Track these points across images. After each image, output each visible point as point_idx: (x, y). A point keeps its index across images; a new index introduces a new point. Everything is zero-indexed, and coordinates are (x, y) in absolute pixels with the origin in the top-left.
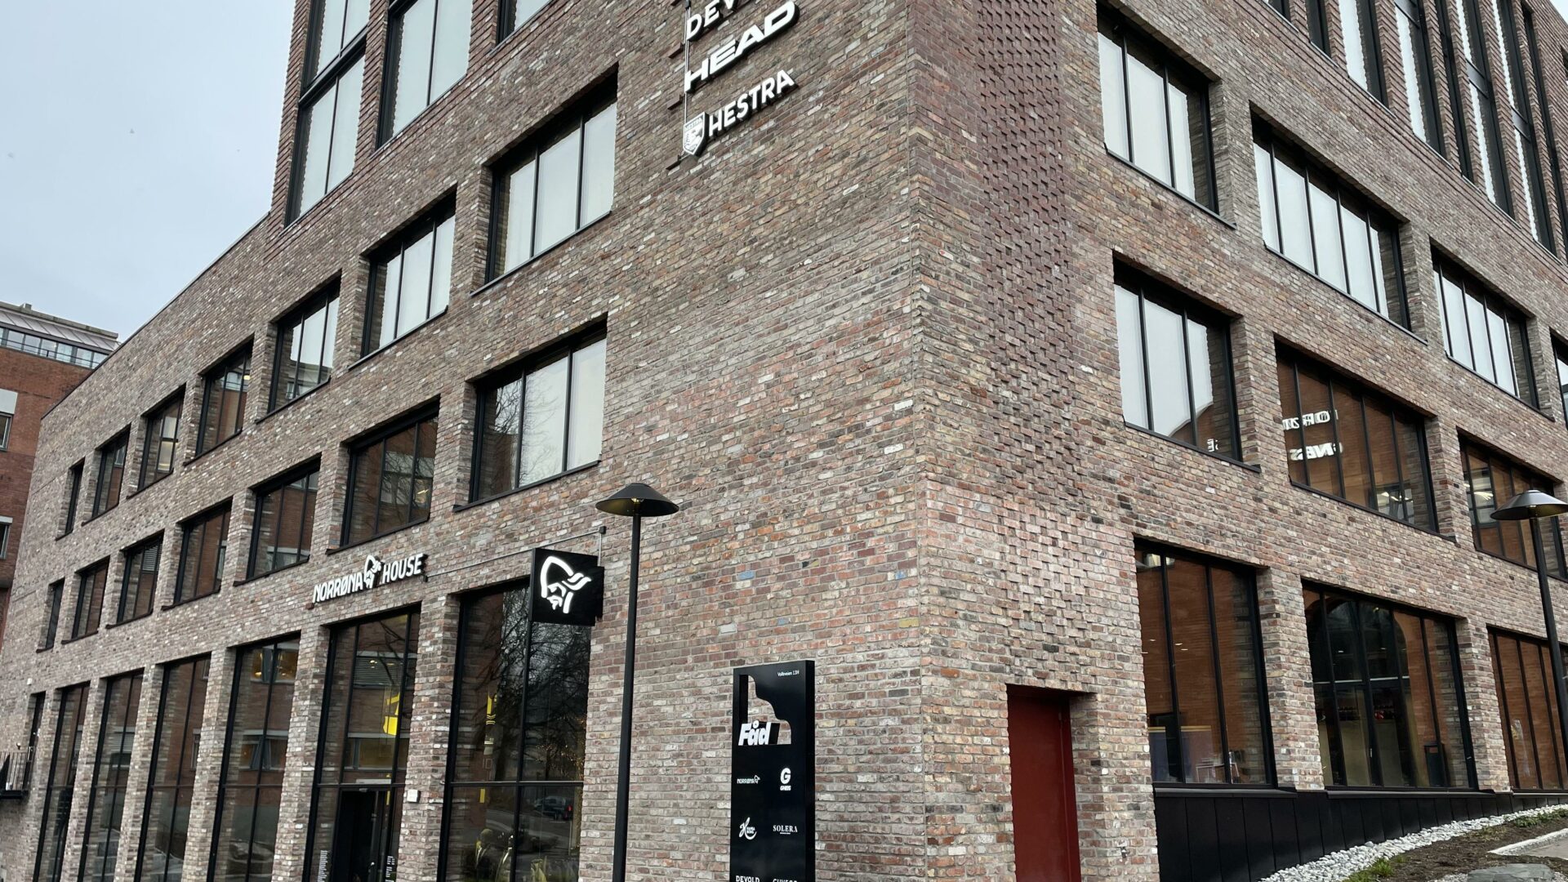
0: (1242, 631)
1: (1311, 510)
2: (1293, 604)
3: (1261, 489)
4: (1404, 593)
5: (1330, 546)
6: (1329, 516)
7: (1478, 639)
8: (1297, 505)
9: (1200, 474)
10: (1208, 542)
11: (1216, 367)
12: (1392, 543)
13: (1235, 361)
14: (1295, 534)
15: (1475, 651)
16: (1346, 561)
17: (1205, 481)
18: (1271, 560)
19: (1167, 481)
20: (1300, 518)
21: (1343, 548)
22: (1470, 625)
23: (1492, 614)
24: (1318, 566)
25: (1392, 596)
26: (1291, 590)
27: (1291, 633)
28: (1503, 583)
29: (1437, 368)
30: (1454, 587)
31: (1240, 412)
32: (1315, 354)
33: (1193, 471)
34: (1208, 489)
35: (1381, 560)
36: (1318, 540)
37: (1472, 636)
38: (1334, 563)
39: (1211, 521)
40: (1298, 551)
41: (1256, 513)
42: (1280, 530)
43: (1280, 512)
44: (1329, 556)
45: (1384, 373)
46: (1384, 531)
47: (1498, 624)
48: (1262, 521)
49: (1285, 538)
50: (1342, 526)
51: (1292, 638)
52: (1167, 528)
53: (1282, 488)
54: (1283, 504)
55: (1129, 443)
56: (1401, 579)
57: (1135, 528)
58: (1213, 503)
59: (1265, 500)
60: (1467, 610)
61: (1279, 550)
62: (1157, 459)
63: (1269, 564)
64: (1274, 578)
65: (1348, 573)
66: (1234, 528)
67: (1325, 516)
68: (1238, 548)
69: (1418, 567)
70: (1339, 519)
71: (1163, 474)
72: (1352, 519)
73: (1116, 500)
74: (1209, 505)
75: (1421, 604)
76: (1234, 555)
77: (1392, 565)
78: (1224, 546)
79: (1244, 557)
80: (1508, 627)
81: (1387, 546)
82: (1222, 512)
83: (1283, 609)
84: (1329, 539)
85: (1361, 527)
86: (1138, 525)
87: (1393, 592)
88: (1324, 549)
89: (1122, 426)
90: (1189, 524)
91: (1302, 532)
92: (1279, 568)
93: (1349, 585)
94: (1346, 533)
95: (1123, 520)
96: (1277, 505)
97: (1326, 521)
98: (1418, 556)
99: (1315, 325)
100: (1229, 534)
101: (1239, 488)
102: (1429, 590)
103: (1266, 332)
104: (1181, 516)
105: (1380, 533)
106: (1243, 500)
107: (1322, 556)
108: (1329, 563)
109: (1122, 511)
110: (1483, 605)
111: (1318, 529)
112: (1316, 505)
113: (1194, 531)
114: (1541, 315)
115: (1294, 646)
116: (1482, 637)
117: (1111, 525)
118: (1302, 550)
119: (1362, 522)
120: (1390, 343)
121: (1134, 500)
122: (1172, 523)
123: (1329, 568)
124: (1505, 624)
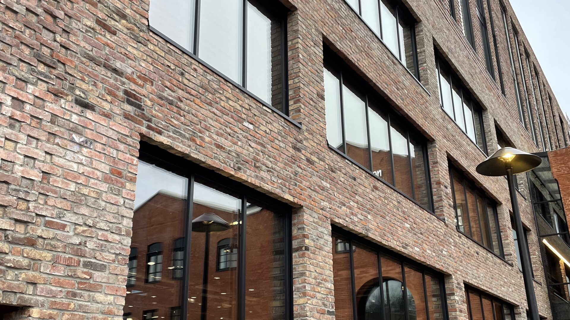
0: (277, 264)
1: (344, 171)
2: (322, 241)
3: (300, 142)
4: (411, 250)
5: (357, 203)
6: (358, 180)
7: (459, 291)
8: (332, 164)
9: (239, 108)
10: (239, 169)
11: (275, 49)
12: (404, 212)
13: (289, 43)
14: (328, 186)
15: (457, 298)
16: (369, 217)
17: (244, 116)
18: (305, 200)
19: (198, 101)
20: (333, 174)
21: (368, 206)
22: (454, 280)
23: (467, 274)
24: (347, 216)
25: (403, 250)
26: (321, 229)
27: (317, 265)
28: (472, 256)
29: (436, 113)
30: (444, 252)
31: (290, 82)
32: (354, 65)
33: (231, 102)
34: (246, 124)
35: (396, 223)
36: (349, 196)
37: (455, 288)
38: (359, 216)
39: (245, 152)
40: (330, 200)
41: (294, 160)
42: (315, 179)
43: (316, 165)
44: (356, 210)
45: (403, 100)
46: (398, 202)
47: (470, 282)
48: (299, 167)
49: (319, 186)
50: (368, 190)
51: (318, 270)
52: (190, 143)
53: (319, 147)
54: (320, 160)
55: (151, 47)
56: (410, 239)
57: (144, 130)
58: (250, 137)
59: (303, 152)
60: (452, 270)
61: (313, 194)
62: (187, 75)
63: (302, 203)
64: (306, 216)
65: (370, 226)
66: (270, 165)
67: (355, 179)
68: (273, 183)
69: (421, 234)
70: (366, 185)
71: (193, 92)
72: (376, 188)
73: (121, 94)
74: (245, 137)
75: (423, 260)
76: (268, 187)
77: (404, 228)
78: (257, 177)
79: (278, 191)
80: (476, 284)
81: (400, 213)
82: (259, 147)
83: (312, 244)
84: (357, 197)
85: (382, 195)
86: (149, 127)
87: (403, 247)
88: (352, 203)
89: (145, 29)
90: (219, 146)
91: (335, 186)
92: (312, 209)
93: (370, 235)
94: (371, 196)
95: (127, 116)
96: (314, 158)
97: (355, 183)
98: (422, 226)
99: (357, 46)
100: (264, 167)
101: (279, 134)
102: (428, 251)
103: (317, 30)
104: (210, 137)
105: (396, 203)
106: (282, 145)
107: (350, 208)
108: (356, 216)
109: (129, 108)
110: (461, 268)
111: (349, 188)
112: (348, 170)
113: (224, 155)
114: (489, 110)
115: (320, 277)
116: (461, 289)
117: (108, 116)
118: (334, 200)
119: (383, 192)
120: (407, 83)
121: (149, 103)
122: (198, 141)
123: (356, 219)
124: (474, 282)
